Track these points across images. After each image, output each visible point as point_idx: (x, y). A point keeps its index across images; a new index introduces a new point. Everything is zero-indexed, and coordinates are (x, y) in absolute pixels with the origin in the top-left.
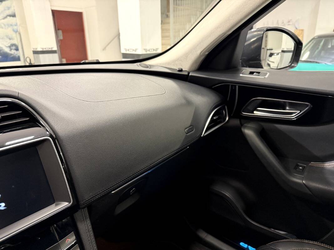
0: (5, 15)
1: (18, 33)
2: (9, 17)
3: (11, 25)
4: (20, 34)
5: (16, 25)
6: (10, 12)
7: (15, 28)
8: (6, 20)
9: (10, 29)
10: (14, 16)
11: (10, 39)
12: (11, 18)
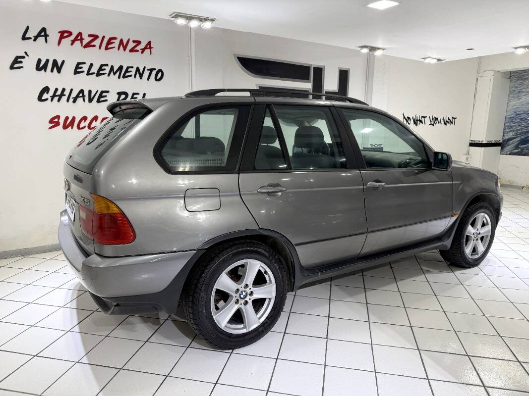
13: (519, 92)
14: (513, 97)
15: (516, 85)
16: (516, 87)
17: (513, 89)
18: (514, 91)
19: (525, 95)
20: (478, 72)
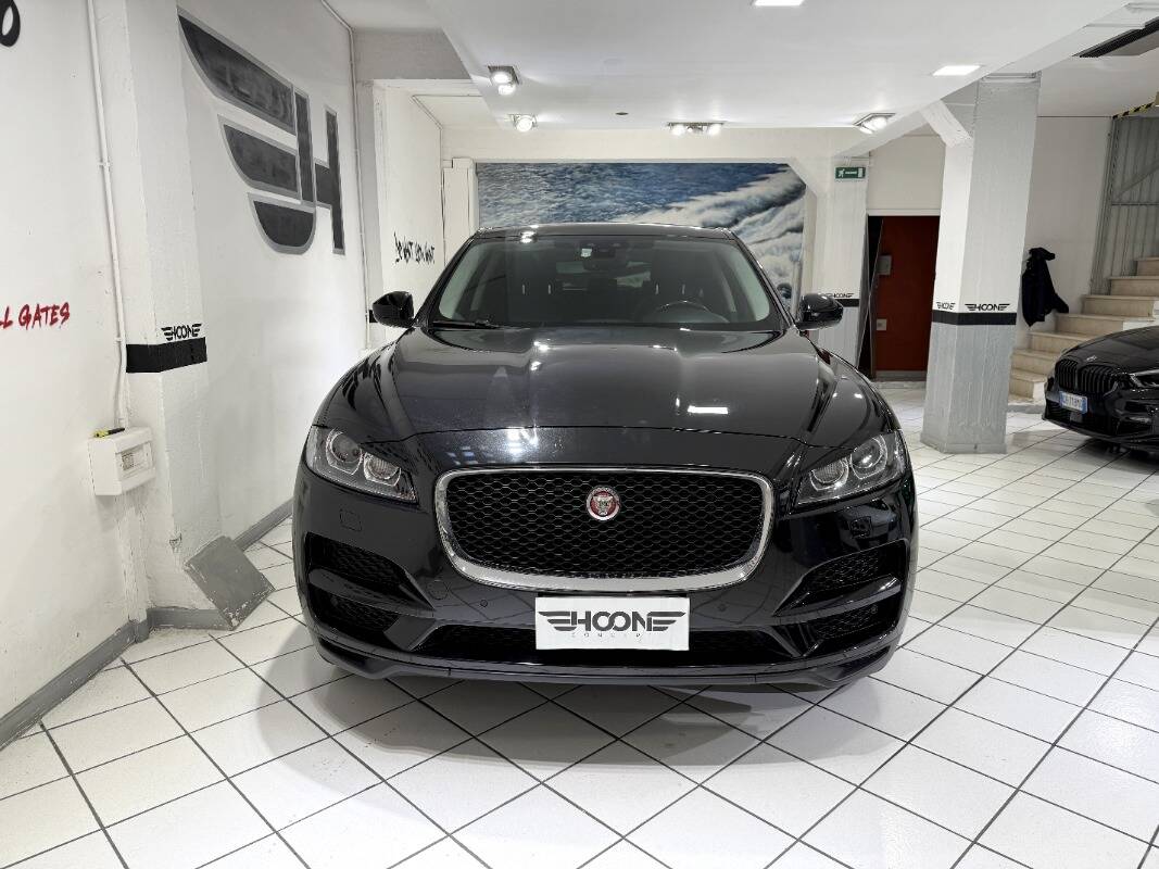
0: (783, 231)
1: (797, 263)
2: (789, 233)
3: (790, 248)
4: (801, 265)
5: (799, 247)
6: (792, 223)
7: (796, 252)
8: (783, 238)
9: (786, 256)
10: (799, 230)
11: (781, 275)
12: (794, 234)
13: (496, 204)
14: (486, 212)
15: (489, 190)
16: (490, 194)
17: (485, 197)
18: (487, 200)
19: (507, 210)
20: (442, 160)
